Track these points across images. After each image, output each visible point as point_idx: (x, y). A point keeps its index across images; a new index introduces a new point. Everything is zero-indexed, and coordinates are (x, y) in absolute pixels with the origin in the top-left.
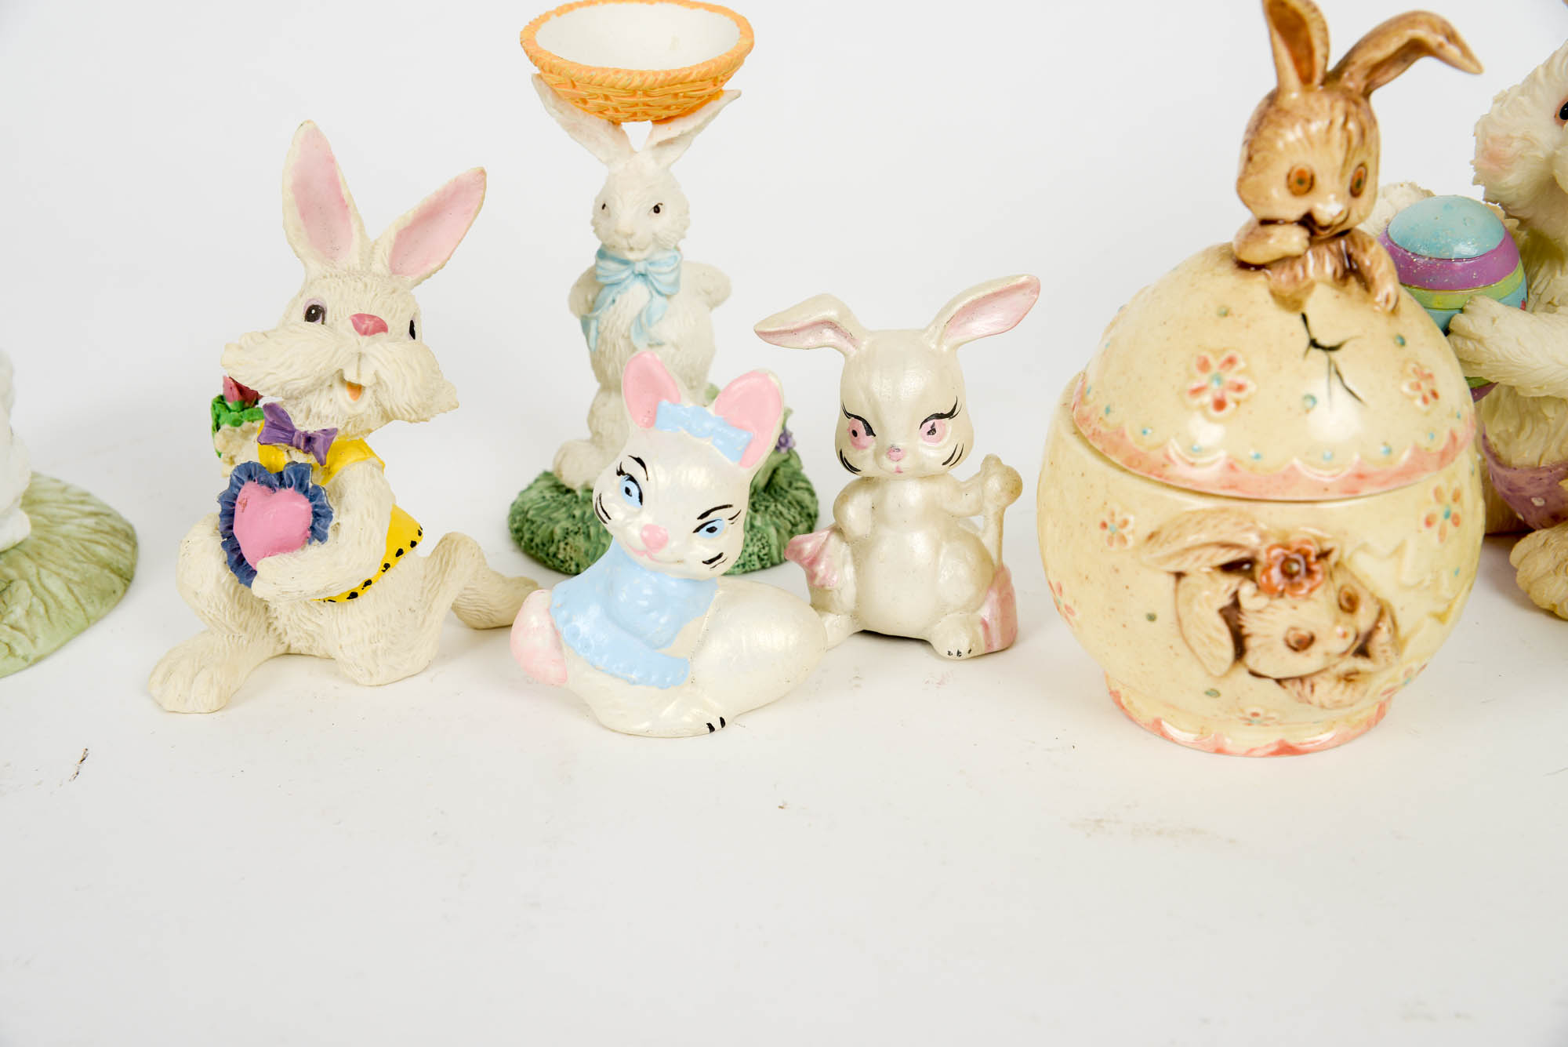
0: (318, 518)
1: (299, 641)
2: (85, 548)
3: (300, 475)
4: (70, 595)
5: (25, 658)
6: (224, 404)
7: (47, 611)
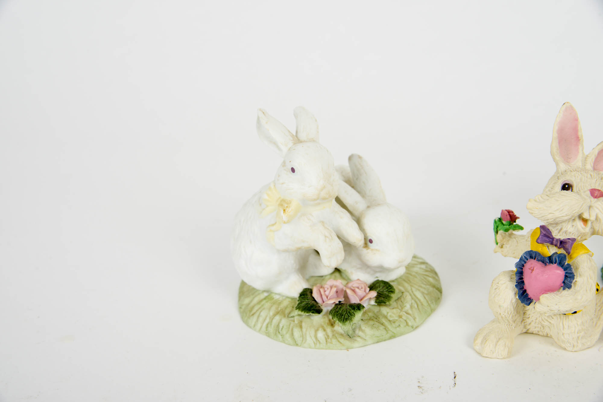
0: (566, 278)
1: (535, 327)
2: (425, 279)
3: (560, 259)
4: (425, 300)
5: (412, 327)
6: (501, 222)
7: (418, 306)
